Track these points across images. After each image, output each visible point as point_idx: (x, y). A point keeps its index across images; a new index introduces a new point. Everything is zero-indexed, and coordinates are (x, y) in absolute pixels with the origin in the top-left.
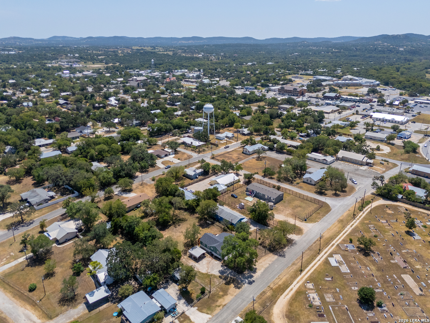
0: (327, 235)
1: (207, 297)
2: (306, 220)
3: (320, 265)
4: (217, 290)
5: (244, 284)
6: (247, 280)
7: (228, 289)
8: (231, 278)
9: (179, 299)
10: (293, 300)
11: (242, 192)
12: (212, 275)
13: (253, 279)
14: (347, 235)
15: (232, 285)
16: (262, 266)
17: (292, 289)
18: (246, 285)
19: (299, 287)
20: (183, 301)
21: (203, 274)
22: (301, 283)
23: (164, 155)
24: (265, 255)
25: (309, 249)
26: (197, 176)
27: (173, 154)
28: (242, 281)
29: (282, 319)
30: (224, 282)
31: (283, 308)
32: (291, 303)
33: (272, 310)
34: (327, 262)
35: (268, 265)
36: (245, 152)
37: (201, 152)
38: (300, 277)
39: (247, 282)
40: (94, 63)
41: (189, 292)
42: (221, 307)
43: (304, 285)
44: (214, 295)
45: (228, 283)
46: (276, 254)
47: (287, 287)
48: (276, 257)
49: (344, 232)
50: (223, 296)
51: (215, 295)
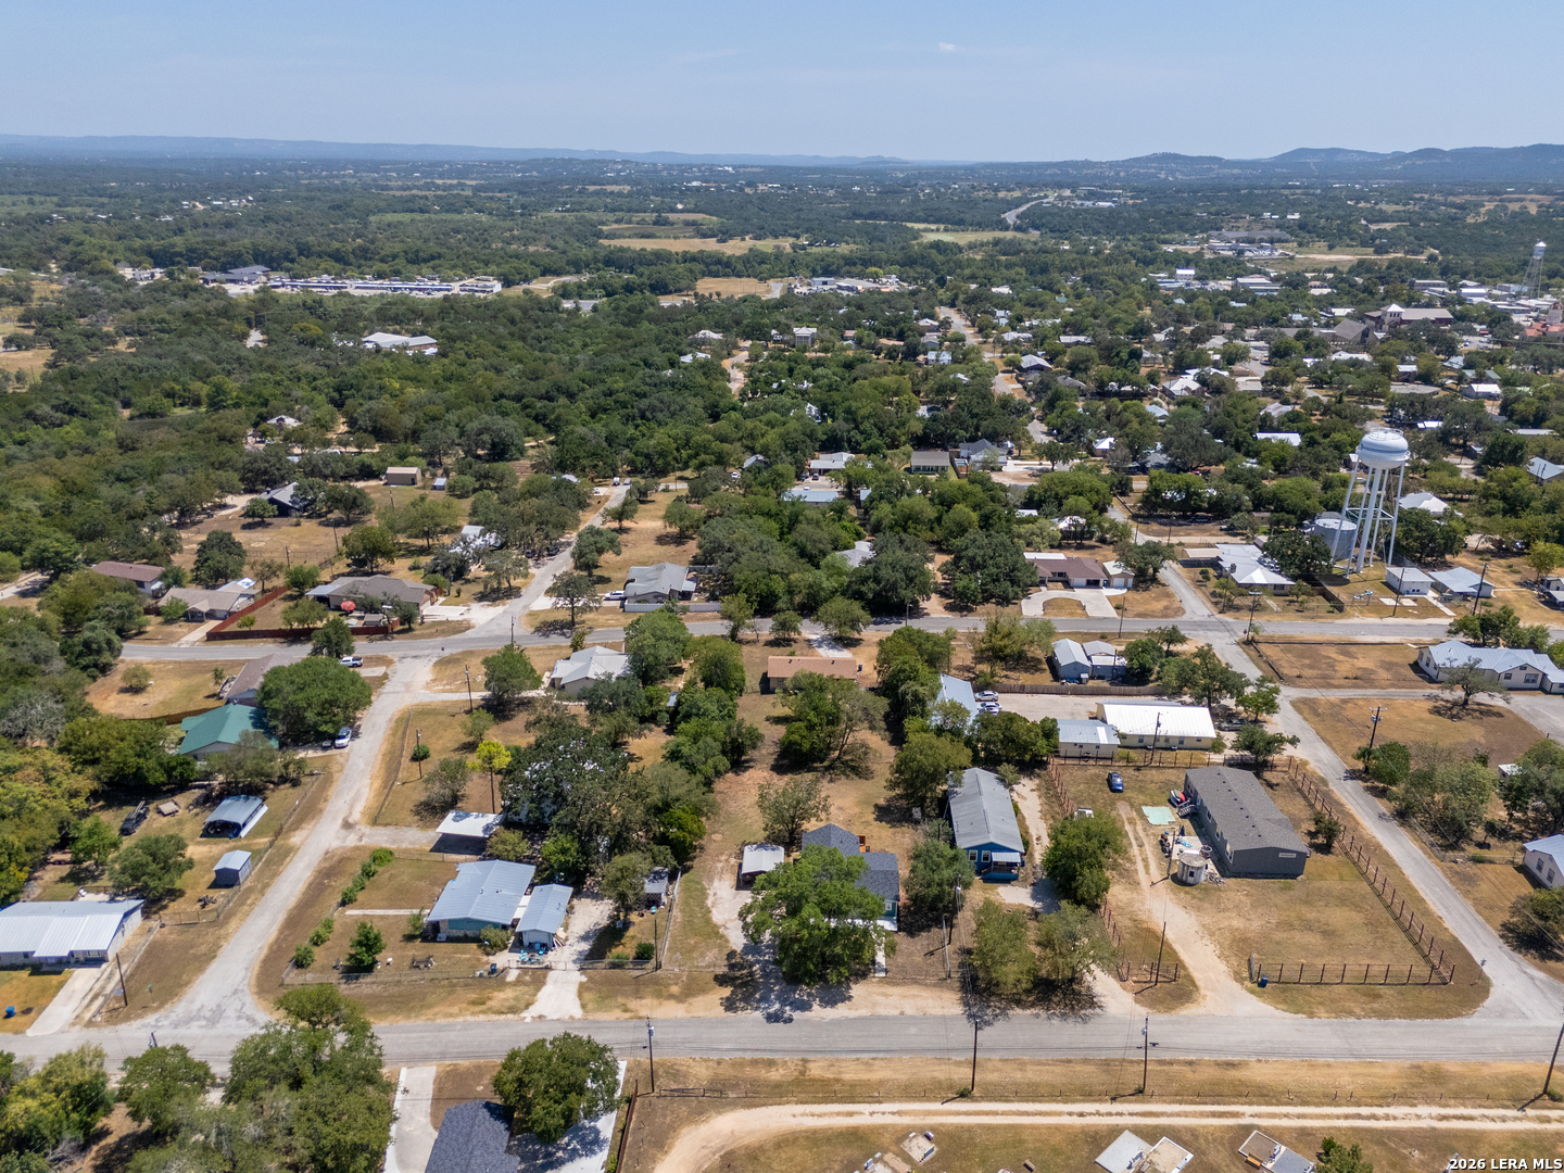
0: (1258, 1073)
1: (638, 973)
2: (1262, 984)
3: (1058, 1128)
4: (678, 977)
5: (757, 1009)
6: (777, 1006)
7: (703, 991)
8: (751, 974)
9: (584, 938)
10: (807, 1138)
11: (1168, 785)
12: (722, 936)
13: (797, 1015)
14: (1355, 1130)
15: (727, 992)
16: (874, 1005)
17: (851, 1114)
18: (758, 1014)
19: (884, 1127)
20: (585, 946)
21: (708, 921)
22: (906, 1120)
23: (1083, 581)
24: (934, 985)
25: (1107, 1063)
26: (1084, 676)
27: (1125, 586)
28: (764, 999)
29: (705, 1151)
30: (722, 970)
31: (752, 1132)
32: (787, 1141)
33: (720, 1113)
34: (1101, 1139)
35: (896, 1012)
36: (1422, 664)
37: (1238, 609)
38: (936, 1106)
39: (772, 1010)
40: (1331, 247)
41: (622, 936)
42: (628, 1015)
43: (902, 1135)
44: (656, 982)
45: (721, 980)
46: (966, 1004)
47: (852, 1100)
48: (958, 1010)
49: (1364, 1111)
50: (672, 997)
51: (656, 984)
